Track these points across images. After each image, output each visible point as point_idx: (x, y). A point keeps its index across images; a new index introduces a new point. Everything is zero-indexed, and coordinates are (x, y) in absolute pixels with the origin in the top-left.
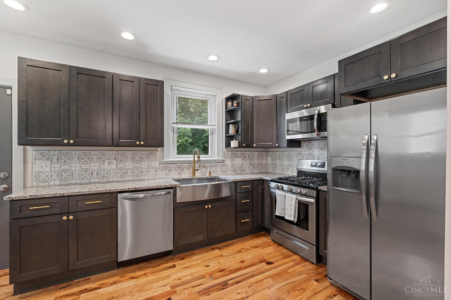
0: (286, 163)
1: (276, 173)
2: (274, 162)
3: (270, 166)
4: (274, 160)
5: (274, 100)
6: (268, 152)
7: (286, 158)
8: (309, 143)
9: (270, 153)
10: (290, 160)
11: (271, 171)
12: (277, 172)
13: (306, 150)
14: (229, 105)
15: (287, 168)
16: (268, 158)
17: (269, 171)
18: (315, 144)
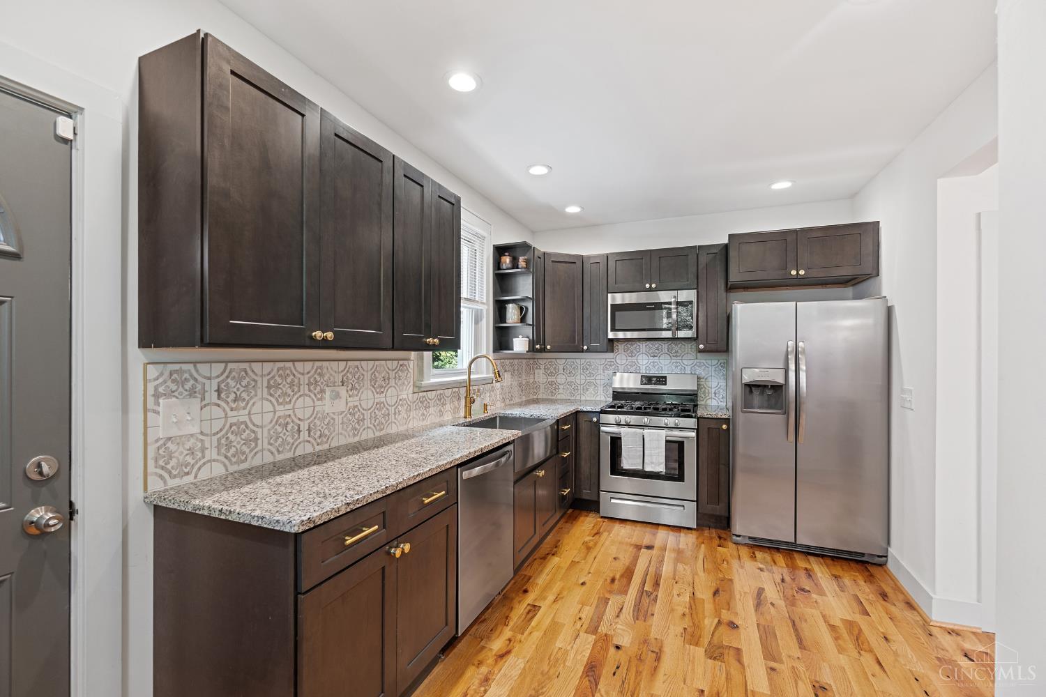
0: (580, 379)
1: (556, 400)
2: (551, 379)
3: (542, 387)
4: (551, 374)
5: (579, 264)
6: (536, 360)
7: (580, 371)
8: (629, 346)
9: (540, 361)
10: (591, 375)
11: (544, 397)
12: (559, 397)
13: (624, 357)
14: (505, 262)
15: (583, 389)
16: (536, 371)
17: (540, 397)
18: (641, 347)
